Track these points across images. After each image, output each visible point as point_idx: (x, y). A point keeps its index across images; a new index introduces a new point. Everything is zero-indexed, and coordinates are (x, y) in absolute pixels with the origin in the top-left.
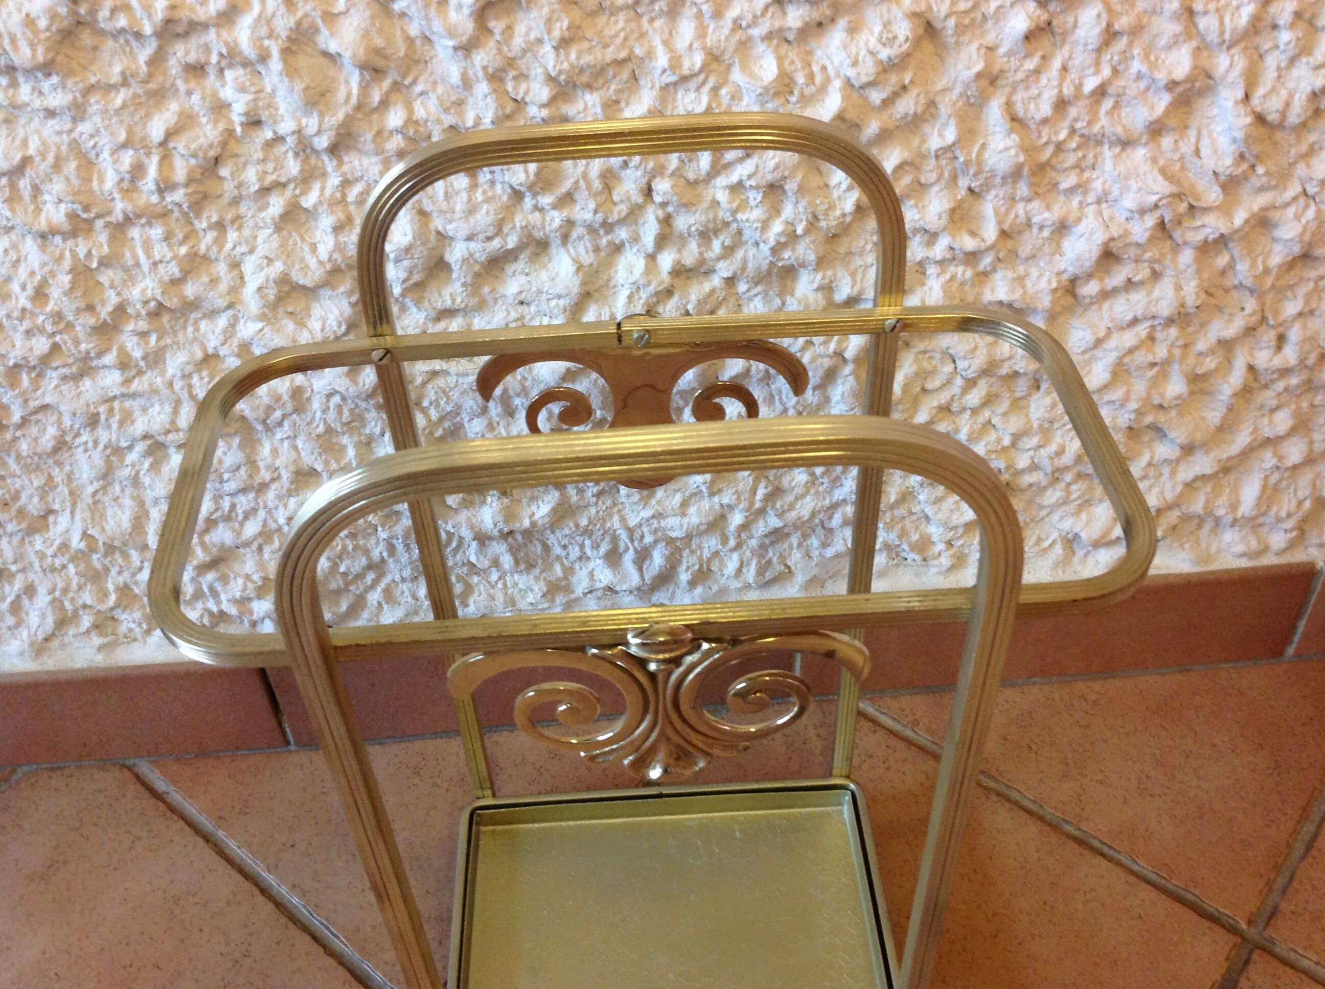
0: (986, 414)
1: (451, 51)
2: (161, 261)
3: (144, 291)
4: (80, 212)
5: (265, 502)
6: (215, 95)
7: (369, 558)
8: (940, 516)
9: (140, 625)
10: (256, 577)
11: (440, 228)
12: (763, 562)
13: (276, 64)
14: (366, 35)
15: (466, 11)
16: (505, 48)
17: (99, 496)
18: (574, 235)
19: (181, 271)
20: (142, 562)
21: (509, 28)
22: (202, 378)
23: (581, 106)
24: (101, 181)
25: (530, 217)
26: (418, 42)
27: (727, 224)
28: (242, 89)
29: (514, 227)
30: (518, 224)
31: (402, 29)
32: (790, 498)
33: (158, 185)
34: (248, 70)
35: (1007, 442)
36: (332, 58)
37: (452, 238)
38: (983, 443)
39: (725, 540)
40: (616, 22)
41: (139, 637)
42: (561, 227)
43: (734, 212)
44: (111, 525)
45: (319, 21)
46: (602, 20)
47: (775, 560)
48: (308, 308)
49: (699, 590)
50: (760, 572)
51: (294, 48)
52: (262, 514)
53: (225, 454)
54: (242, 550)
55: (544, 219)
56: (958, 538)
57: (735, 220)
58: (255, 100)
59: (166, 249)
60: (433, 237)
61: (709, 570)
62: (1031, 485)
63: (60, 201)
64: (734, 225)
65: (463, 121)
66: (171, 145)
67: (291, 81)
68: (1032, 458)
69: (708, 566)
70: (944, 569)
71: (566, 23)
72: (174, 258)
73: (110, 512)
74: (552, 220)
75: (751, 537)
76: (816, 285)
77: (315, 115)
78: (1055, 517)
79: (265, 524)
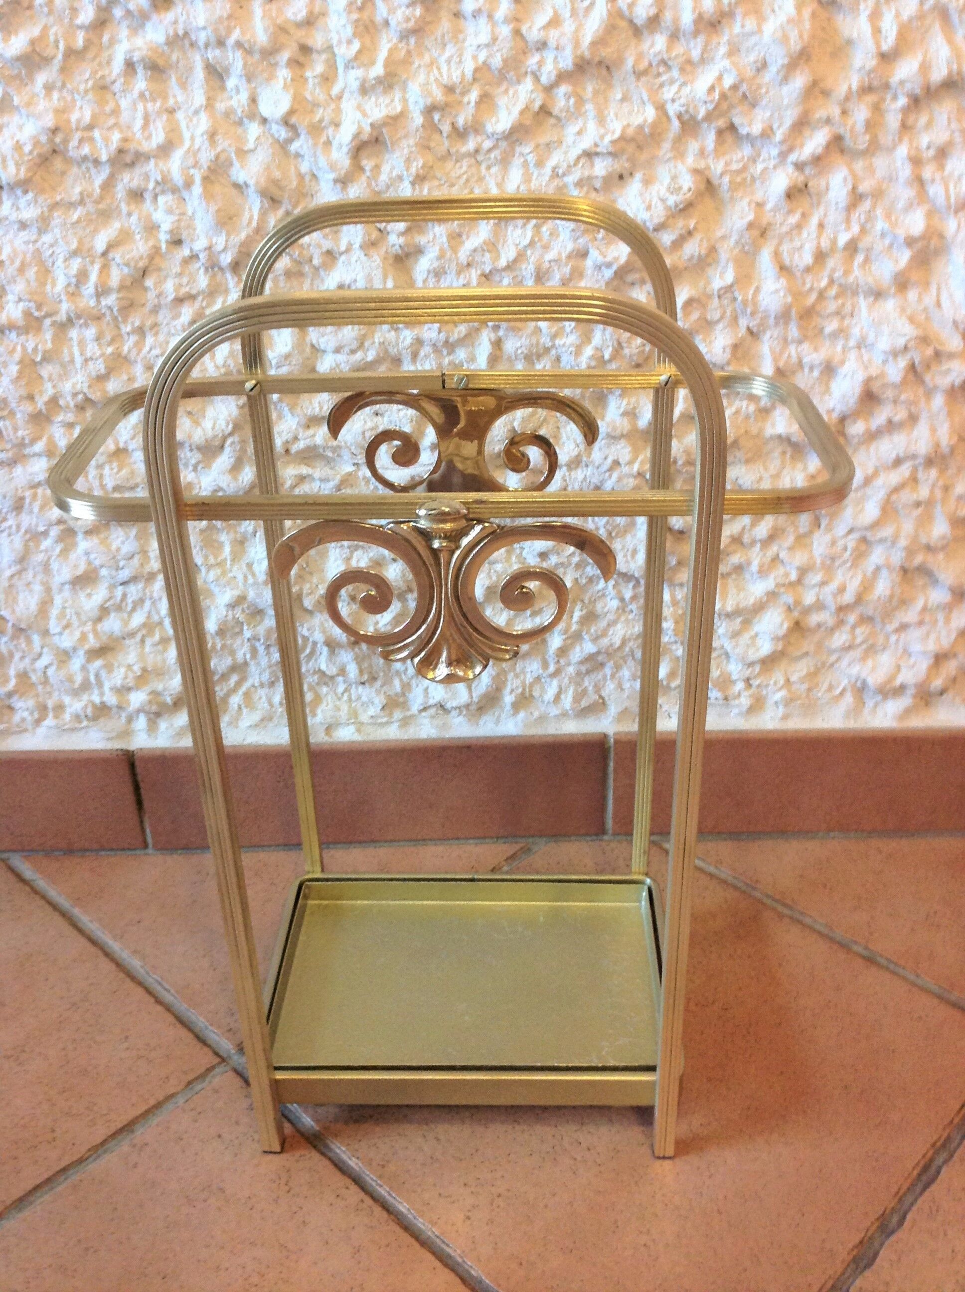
0: (774, 549)
1: (332, 183)
2: (91, 359)
3: (75, 384)
4: (33, 311)
5: (152, 593)
6: (149, 216)
7: (234, 659)
8: (737, 651)
9: (31, 713)
10: (137, 668)
11: (314, 342)
12: (580, 690)
13: (197, 189)
14: (268, 168)
15: (345, 149)
16: (373, 184)
17: (15, 580)
18: (422, 353)
19: (106, 367)
20: (42, 647)
21: (377, 168)
22: (112, 469)
23: (431, 237)
24: (54, 285)
25: (387, 335)
26: (307, 178)
27: (547, 350)
28: (170, 211)
29: (374, 343)
30: (377, 341)
31: (296, 167)
32: (603, 624)
33: (96, 288)
34: (176, 196)
35: (794, 576)
36: (239, 188)
37: (324, 351)
38: (772, 576)
39: (545, 665)
40: (461, 167)
41: (30, 727)
42: (411, 344)
43: (554, 337)
44: (20, 608)
45: (233, 155)
46: (449, 165)
47: (590, 688)
48: (203, 410)
49: (522, 715)
50: (577, 699)
51: (212, 178)
52: (148, 604)
53: (123, 543)
54: (127, 642)
55: (398, 338)
56: (755, 677)
57: (554, 346)
58: (178, 221)
59: (96, 348)
60: (308, 350)
61: (532, 696)
62: (819, 626)
63: (20, 300)
64: (554, 351)
65: (338, 246)
66: (111, 255)
67: (208, 203)
68: (818, 595)
69: (531, 691)
70: (744, 709)
71: (421, 163)
72: (102, 355)
73: (21, 597)
74: (405, 338)
75: (569, 664)
76: (622, 410)
77: (224, 234)
78: (844, 663)
79: (149, 617)
